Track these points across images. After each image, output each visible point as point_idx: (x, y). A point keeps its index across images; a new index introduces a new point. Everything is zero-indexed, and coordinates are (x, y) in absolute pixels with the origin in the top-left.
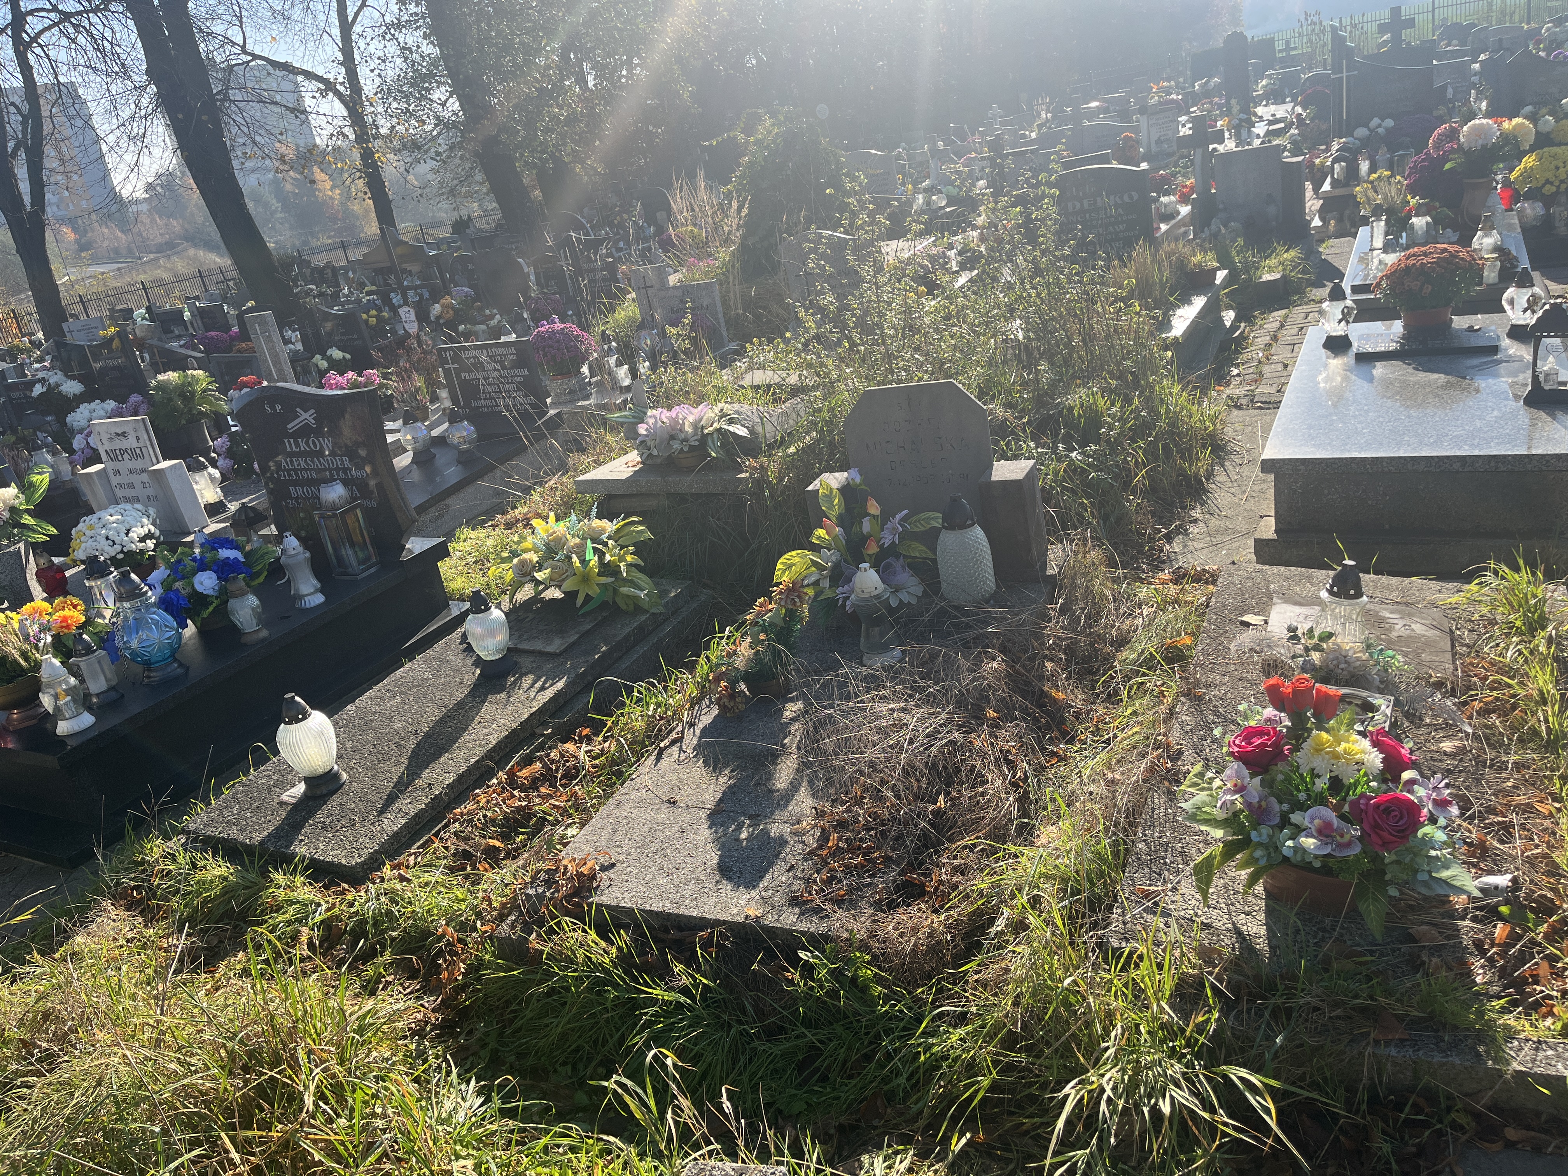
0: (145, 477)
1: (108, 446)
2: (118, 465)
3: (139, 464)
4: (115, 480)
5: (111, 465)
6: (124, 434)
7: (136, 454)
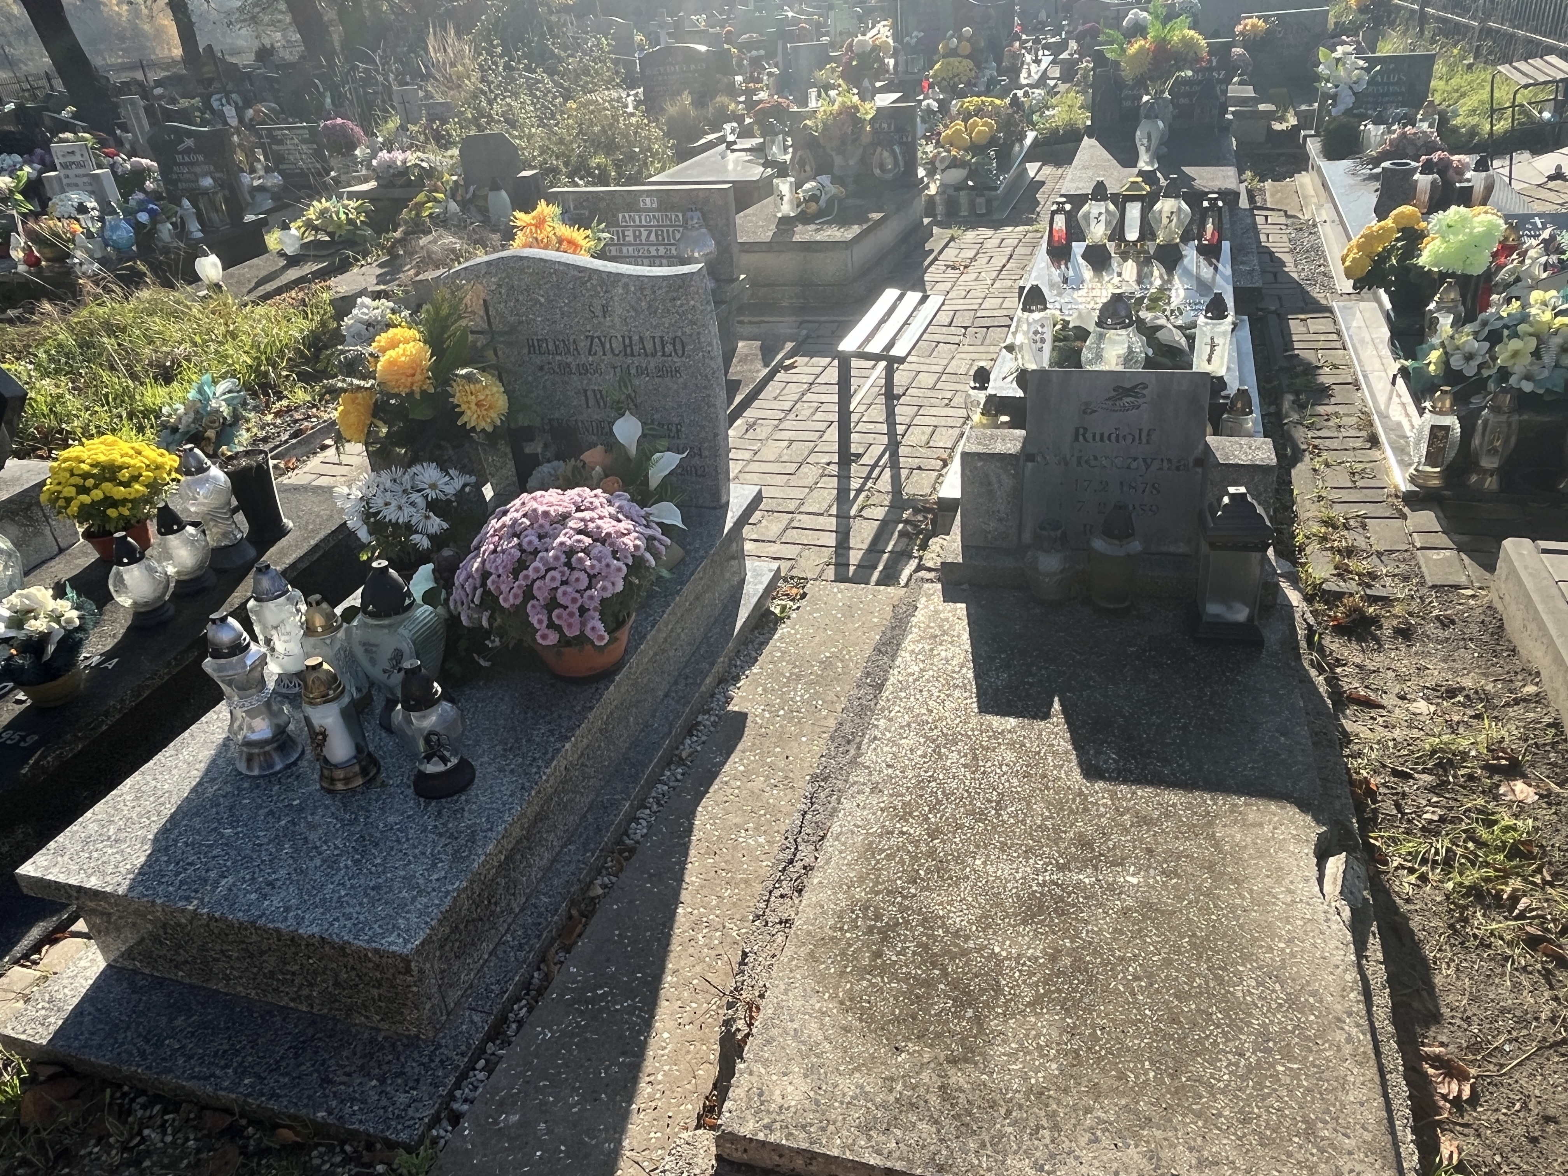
0: (85, 179)
1: (62, 160)
2: (68, 172)
3: (81, 171)
4: (65, 181)
5: (64, 172)
6: (73, 153)
7: (80, 165)
